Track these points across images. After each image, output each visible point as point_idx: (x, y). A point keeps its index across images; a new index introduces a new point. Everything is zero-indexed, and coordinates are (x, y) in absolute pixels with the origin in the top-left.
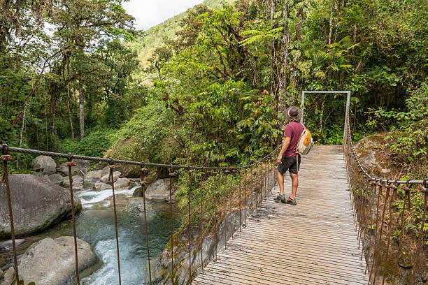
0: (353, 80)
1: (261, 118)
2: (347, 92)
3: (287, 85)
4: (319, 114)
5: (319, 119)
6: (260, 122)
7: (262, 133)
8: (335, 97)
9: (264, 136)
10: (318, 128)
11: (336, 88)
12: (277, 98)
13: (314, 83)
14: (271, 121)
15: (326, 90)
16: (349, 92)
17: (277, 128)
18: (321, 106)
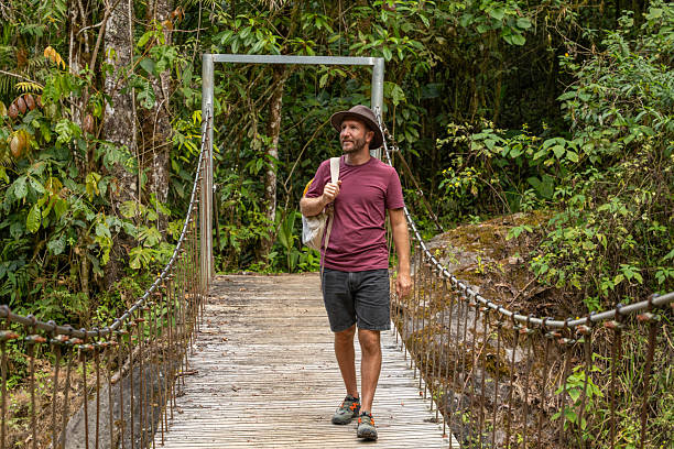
0: (384, 17)
1: (37, 167)
2: (370, 61)
3: (140, 29)
4: (266, 148)
5: (264, 170)
6: (37, 186)
7: (46, 232)
8: (323, 82)
9: (56, 246)
10: (262, 208)
11: (323, 48)
12: (99, 80)
13: (244, 23)
14: (80, 181)
15: (289, 51)
16: (377, 63)
17: (108, 211)
18: (271, 119)
